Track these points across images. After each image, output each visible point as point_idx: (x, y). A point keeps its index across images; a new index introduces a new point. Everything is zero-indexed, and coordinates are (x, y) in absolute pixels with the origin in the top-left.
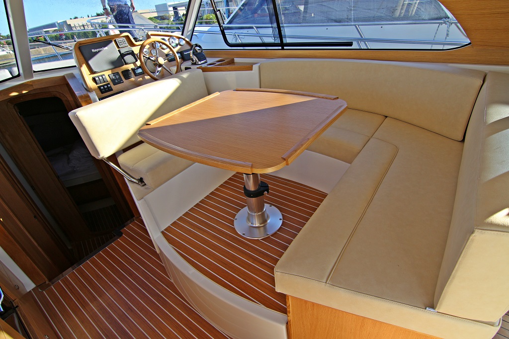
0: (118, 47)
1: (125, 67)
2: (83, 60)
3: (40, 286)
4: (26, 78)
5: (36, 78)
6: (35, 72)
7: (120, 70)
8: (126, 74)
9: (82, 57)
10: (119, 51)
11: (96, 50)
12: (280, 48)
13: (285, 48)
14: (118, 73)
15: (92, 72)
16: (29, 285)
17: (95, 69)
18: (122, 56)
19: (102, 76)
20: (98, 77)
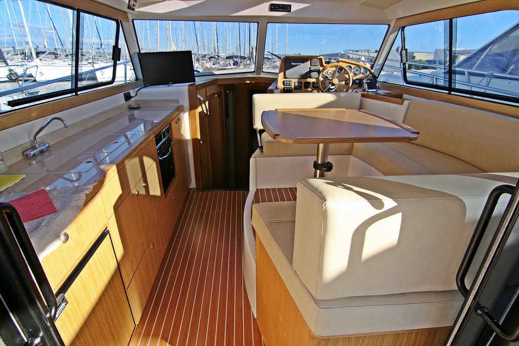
0: (311, 65)
1: (309, 80)
2: (284, 68)
3: (197, 189)
4: (257, 74)
5: (262, 75)
6: (263, 72)
7: (303, 81)
8: (307, 85)
9: (284, 66)
10: (310, 68)
11: (294, 64)
12: (447, 92)
13: (452, 93)
14: (301, 83)
15: (285, 77)
16: (193, 185)
17: (287, 76)
18: (311, 71)
19: (289, 81)
20: (287, 81)
